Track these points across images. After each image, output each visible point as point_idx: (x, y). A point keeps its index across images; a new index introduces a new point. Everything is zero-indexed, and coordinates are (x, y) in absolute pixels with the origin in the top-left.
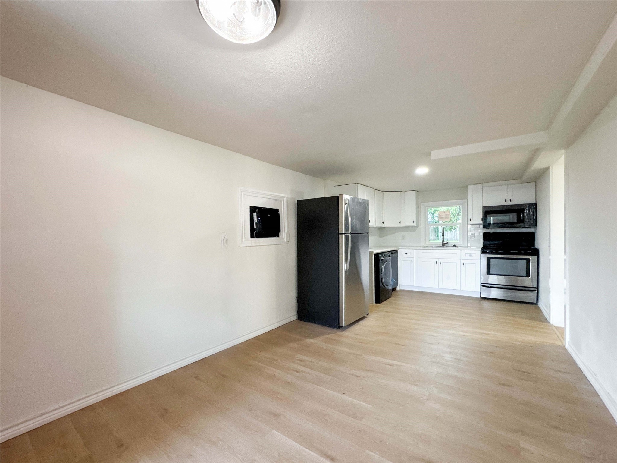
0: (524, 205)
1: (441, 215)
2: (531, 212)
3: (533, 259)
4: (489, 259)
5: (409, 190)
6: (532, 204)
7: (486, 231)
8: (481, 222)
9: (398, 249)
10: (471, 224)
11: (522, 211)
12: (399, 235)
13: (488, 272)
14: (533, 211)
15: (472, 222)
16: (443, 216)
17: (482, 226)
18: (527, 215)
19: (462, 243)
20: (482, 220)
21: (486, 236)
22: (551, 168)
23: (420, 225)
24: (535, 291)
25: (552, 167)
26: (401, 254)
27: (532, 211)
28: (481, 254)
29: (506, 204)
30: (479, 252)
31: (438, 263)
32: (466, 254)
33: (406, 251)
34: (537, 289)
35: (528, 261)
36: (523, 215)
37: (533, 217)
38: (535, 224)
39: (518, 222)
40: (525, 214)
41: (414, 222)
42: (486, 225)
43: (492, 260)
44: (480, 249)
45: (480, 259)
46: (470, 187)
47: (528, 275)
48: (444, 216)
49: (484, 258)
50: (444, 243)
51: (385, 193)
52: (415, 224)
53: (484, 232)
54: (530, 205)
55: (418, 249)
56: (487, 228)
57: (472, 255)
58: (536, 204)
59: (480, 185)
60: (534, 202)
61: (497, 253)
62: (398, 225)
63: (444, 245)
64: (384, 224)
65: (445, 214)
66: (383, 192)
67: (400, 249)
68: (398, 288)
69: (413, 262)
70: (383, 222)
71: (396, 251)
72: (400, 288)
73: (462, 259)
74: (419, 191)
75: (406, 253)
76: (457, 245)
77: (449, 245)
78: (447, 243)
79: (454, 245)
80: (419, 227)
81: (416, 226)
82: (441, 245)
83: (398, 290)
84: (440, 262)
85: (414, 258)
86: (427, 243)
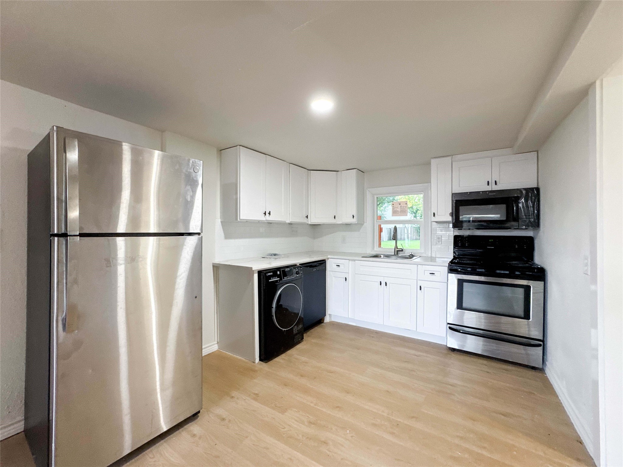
0: (520, 190)
1: (395, 208)
2: (530, 203)
3: (535, 286)
4: (461, 283)
5: (348, 168)
6: (532, 189)
7: (458, 233)
8: (450, 219)
9: (328, 259)
10: (436, 222)
11: (517, 199)
12: (339, 235)
13: (460, 306)
14: (533, 200)
15: (437, 219)
16: (398, 210)
17: (451, 225)
18: (523, 207)
19: (423, 251)
20: (452, 215)
21: (458, 241)
22: (598, 83)
23: (366, 223)
24: (539, 345)
25: (602, 80)
26: (330, 266)
27: (531, 201)
28: (449, 273)
29: (489, 188)
30: (446, 269)
31: (384, 284)
32: (425, 271)
33: (339, 262)
34: (541, 343)
35: (527, 289)
36: (516, 208)
37: (534, 211)
38: (536, 224)
39: (508, 220)
40: (520, 205)
41: (353, 217)
42: (457, 224)
43: (465, 284)
44: (448, 265)
45: (447, 282)
46: (434, 162)
47: (527, 316)
48: (399, 210)
49: (454, 278)
50: (398, 251)
51: (311, 171)
52: (354, 221)
53: (455, 234)
54: (528, 190)
55: (355, 260)
56: (459, 229)
57: (434, 274)
58: (538, 189)
59: (449, 158)
60: (535, 186)
61: (473, 273)
62: (333, 221)
63: (397, 254)
64: (307, 218)
65: (400, 205)
66: (309, 171)
67: (329, 259)
68: (327, 319)
69: (347, 280)
70: (307, 215)
71: (323, 262)
72: (330, 319)
73: (419, 280)
74: (363, 171)
75: (338, 265)
76: (416, 254)
77: (404, 253)
78: (402, 250)
79: (411, 254)
80: (364, 225)
81: (356, 223)
82: (393, 254)
83: (327, 323)
84: (386, 282)
85: (349, 273)
86: (375, 249)
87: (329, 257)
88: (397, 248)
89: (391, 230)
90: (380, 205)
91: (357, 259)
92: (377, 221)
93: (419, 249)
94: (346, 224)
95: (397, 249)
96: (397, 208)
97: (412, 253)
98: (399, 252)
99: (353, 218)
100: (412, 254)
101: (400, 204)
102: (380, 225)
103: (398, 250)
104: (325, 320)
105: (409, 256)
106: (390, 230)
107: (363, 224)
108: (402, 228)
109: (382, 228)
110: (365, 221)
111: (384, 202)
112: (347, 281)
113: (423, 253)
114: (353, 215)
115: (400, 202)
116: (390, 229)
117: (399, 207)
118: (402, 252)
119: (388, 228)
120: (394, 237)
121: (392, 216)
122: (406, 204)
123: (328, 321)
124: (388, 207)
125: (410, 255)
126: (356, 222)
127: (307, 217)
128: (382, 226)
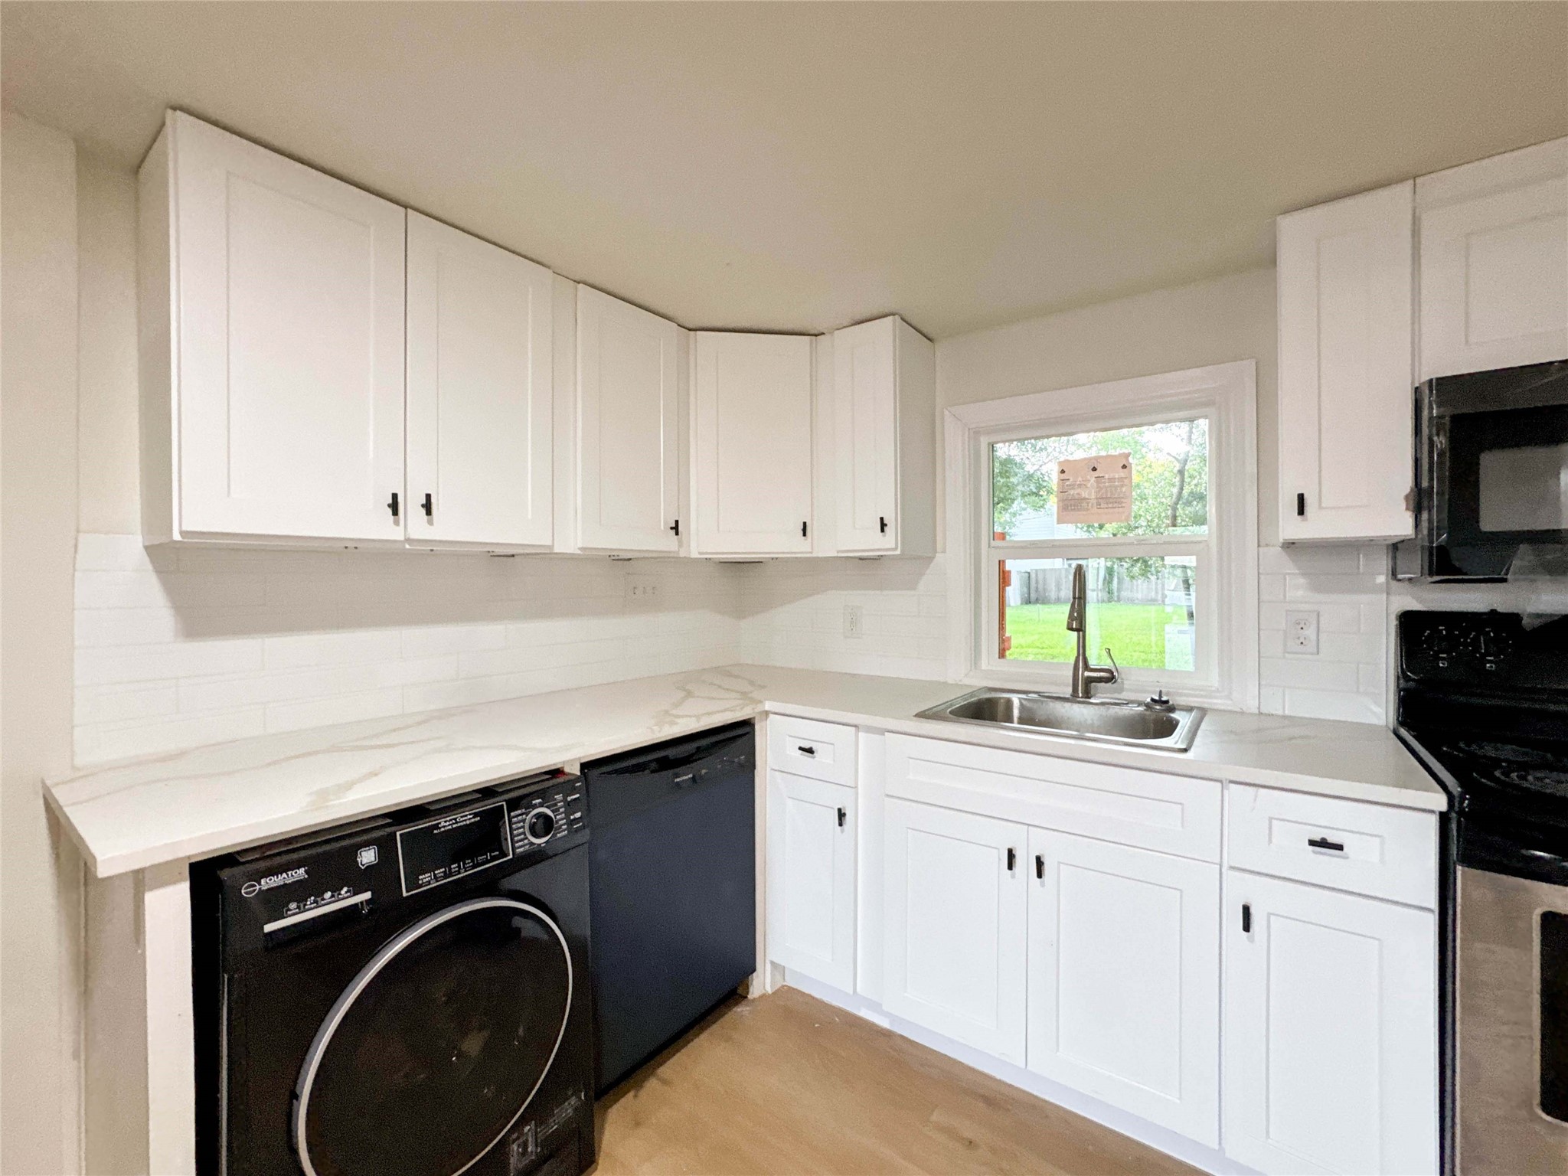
1: (1072, 486)
5: (858, 317)
8: (1401, 524)
9: (766, 714)
12: (834, 602)
15: (1315, 527)
16: (1084, 494)
19: (1214, 680)
20: (1419, 501)
23: (944, 551)
26: (773, 749)
31: (1025, 864)
32: (1278, 824)
33: (810, 733)
41: (883, 526)
42: (1462, 550)
48: (1089, 493)
50: (1089, 681)
51: (698, 332)
52: (888, 543)
55: (882, 731)
59: (1394, 198)
62: (800, 547)
63: (1087, 694)
64: (677, 534)
65: (1096, 474)
66: (692, 333)
67: (771, 716)
68: (762, 983)
69: (848, 819)
70: (677, 522)
71: (739, 732)
72: (779, 977)
73: (1232, 868)
74: (930, 336)
75: (807, 745)
76: (1181, 695)
77: (1121, 690)
78: (1111, 678)
79: (1157, 698)
80: (935, 560)
81: (898, 552)
82: (1067, 691)
83: (763, 996)
84: (1039, 859)
85: (856, 787)
86: (984, 665)
87: (768, 706)
88: (1086, 667)
89: (1029, 577)
90: (1001, 504)
91: (890, 727)
92: (993, 543)
93: (1191, 668)
94: (861, 559)
95: (1087, 674)
96: (1080, 486)
97: (1160, 696)
98: (1093, 684)
99: (882, 530)
100: (1164, 698)
101: (1094, 469)
102: (1004, 561)
103: (1088, 677)
104: (751, 990)
105: (1147, 705)
106: (1027, 574)
107: (931, 559)
108: (1060, 569)
109: (1009, 572)
110: (939, 547)
111: (1012, 496)
112: (845, 826)
113: (1218, 691)
114: (882, 519)
115: (1097, 458)
116: (1029, 573)
117: (1093, 480)
118: (1109, 685)
119: (1023, 571)
120: (1076, 619)
121: (1059, 521)
122: (1124, 467)
123: (769, 990)
124: (1020, 514)
125: (1152, 700)
126: (896, 549)
127: (676, 528)
128: (1010, 565)
